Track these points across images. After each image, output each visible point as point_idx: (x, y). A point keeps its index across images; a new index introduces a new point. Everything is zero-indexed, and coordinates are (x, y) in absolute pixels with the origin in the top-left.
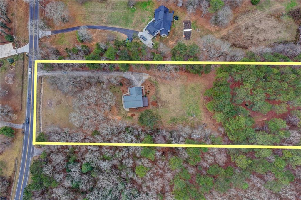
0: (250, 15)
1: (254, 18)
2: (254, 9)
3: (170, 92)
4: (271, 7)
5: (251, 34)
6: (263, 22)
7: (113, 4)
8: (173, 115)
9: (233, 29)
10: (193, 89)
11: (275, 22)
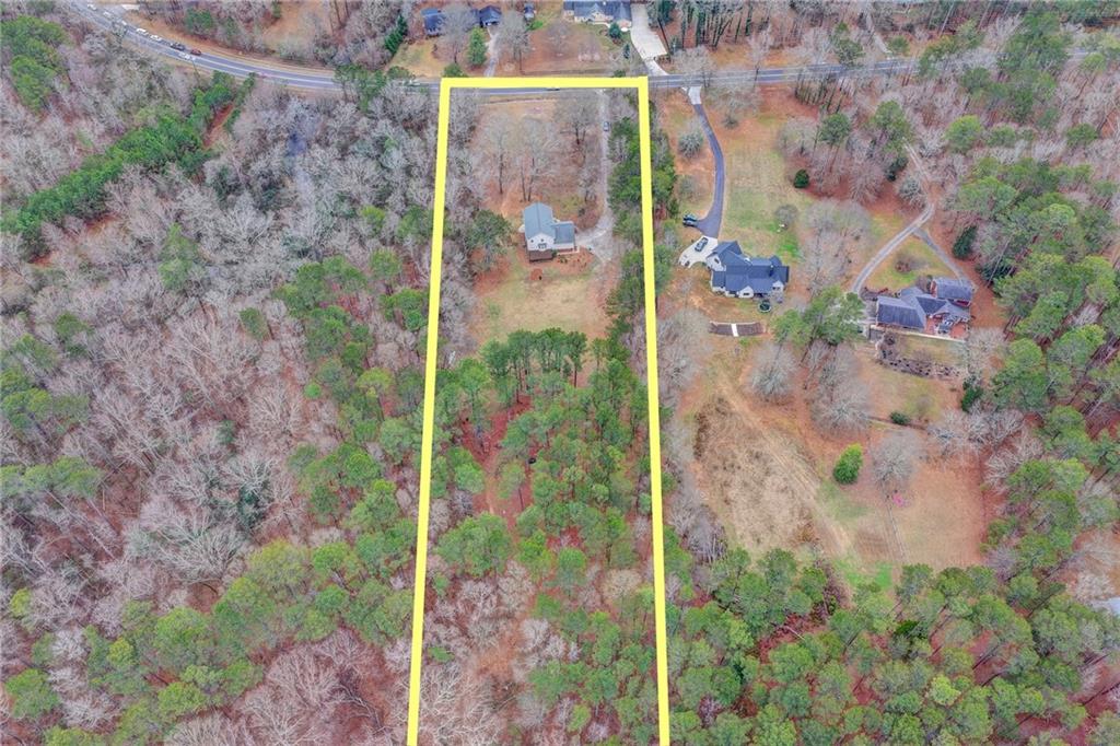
0: (801, 467)
1: (793, 475)
2: (821, 475)
3: (567, 301)
4: (837, 518)
5: (743, 466)
8: (508, 310)
9: (750, 425)
11: (790, 530)
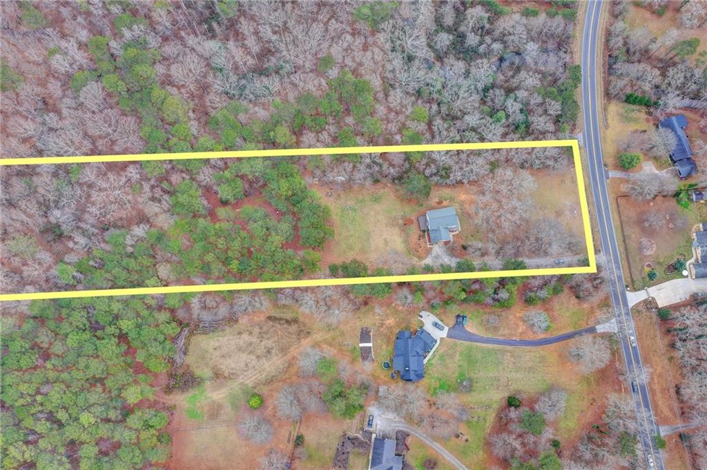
0: (263, 377)
1: (257, 371)
2: (258, 388)
3: (386, 241)
4: (230, 394)
5: (263, 343)
6: (243, 365)
7: (497, 389)
8: (377, 207)
9: (292, 349)
10: (351, 248)
11: (222, 367)
